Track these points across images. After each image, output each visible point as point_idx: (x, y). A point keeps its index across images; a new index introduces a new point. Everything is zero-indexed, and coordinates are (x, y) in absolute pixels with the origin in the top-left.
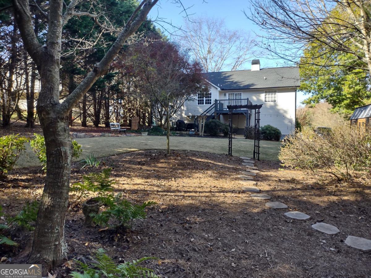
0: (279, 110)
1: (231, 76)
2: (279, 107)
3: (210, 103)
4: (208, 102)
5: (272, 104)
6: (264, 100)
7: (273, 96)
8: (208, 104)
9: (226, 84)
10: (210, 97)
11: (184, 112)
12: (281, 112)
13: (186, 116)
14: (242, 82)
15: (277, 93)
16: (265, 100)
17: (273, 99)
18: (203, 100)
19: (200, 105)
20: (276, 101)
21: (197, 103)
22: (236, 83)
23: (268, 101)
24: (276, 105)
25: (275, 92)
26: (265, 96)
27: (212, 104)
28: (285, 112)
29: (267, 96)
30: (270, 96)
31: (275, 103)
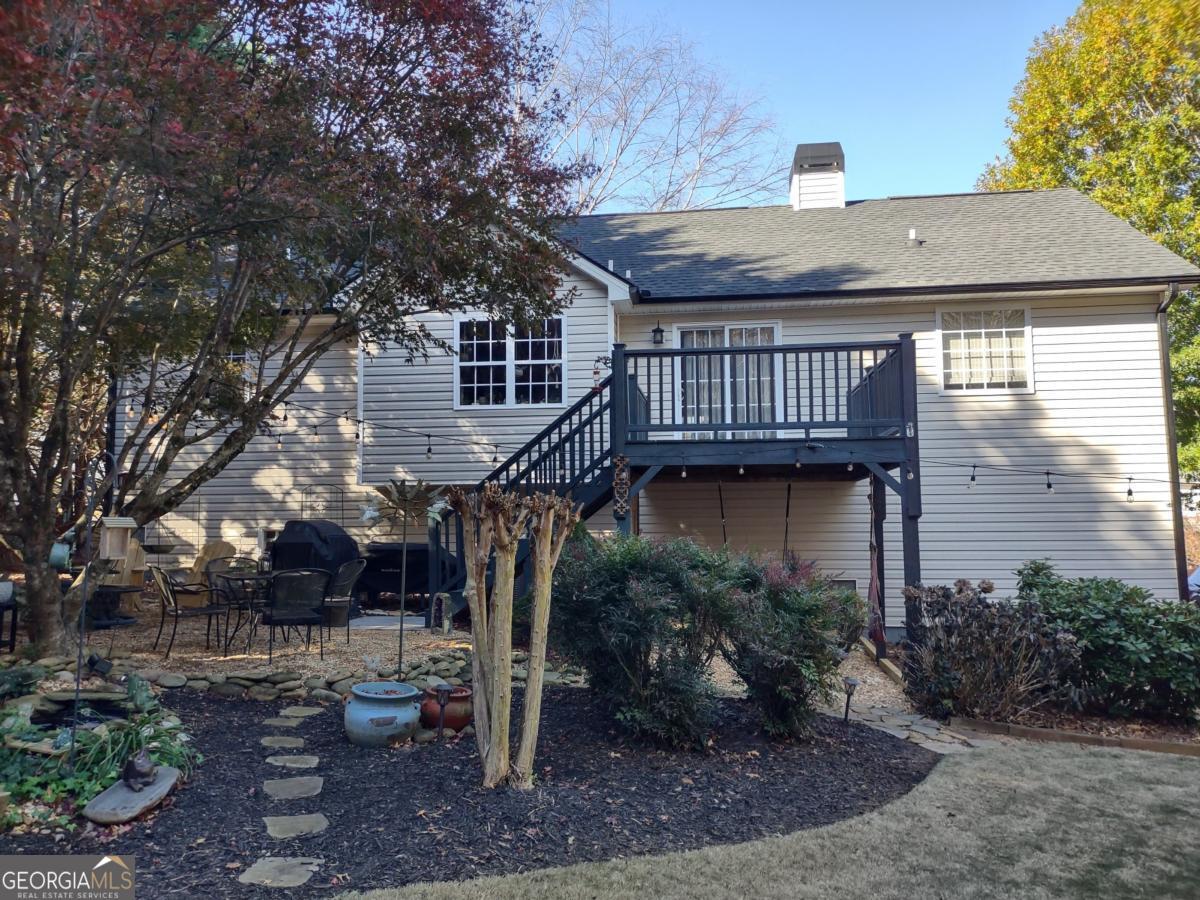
0: (1051, 447)
1: (669, 231)
2: (1053, 428)
3: (556, 395)
4: (540, 385)
5: (1002, 402)
6: (939, 380)
7: (1001, 346)
8: (538, 397)
9: (660, 268)
10: (555, 350)
11: (356, 461)
12: (1073, 459)
13: (369, 489)
14: (764, 259)
15: (1027, 329)
16: (947, 376)
17: (1002, 372)
18: (500, 373)
19: (475, 406)
20: (1023, 384)
21: (457, 395)
22: (723, 263)
23: (969, 386)
24: (1028, 410)
25: (1016, 319)
26: (946, 345)
27: (567, 402)
28: (1100, 460)
29: (959, 347)
30: (981, 346)
31: (1021, 398)
